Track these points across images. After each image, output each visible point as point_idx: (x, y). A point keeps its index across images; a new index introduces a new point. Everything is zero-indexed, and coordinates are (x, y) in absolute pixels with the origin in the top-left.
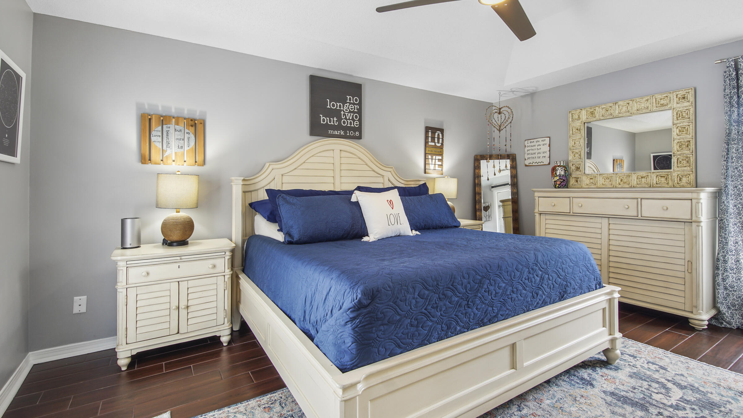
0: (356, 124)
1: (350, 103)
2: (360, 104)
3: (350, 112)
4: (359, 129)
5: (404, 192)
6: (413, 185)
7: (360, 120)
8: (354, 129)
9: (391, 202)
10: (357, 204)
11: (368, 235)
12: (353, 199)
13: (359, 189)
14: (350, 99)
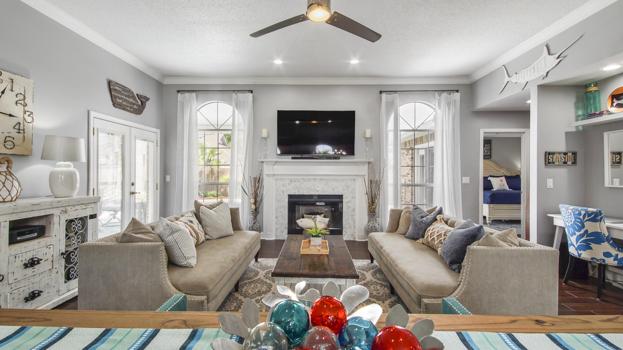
0: (489, 154)
1: (486, 147)
2: (490, 147)
3: (486, 150)
4: (490, 155)
5: (507, 177)
6: (514, 175)
7: (490, 152)
8: (488, 156)
9: (501, 180)
10: (490, 180)
11: (493, 189)
12: (488, 179)
13: (490, 176)
14: (486, 146)
